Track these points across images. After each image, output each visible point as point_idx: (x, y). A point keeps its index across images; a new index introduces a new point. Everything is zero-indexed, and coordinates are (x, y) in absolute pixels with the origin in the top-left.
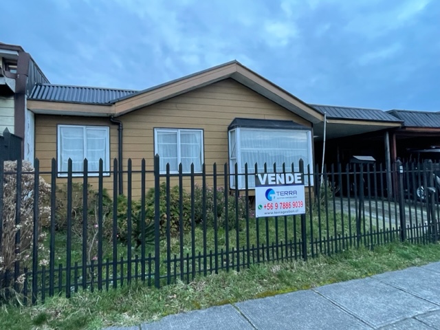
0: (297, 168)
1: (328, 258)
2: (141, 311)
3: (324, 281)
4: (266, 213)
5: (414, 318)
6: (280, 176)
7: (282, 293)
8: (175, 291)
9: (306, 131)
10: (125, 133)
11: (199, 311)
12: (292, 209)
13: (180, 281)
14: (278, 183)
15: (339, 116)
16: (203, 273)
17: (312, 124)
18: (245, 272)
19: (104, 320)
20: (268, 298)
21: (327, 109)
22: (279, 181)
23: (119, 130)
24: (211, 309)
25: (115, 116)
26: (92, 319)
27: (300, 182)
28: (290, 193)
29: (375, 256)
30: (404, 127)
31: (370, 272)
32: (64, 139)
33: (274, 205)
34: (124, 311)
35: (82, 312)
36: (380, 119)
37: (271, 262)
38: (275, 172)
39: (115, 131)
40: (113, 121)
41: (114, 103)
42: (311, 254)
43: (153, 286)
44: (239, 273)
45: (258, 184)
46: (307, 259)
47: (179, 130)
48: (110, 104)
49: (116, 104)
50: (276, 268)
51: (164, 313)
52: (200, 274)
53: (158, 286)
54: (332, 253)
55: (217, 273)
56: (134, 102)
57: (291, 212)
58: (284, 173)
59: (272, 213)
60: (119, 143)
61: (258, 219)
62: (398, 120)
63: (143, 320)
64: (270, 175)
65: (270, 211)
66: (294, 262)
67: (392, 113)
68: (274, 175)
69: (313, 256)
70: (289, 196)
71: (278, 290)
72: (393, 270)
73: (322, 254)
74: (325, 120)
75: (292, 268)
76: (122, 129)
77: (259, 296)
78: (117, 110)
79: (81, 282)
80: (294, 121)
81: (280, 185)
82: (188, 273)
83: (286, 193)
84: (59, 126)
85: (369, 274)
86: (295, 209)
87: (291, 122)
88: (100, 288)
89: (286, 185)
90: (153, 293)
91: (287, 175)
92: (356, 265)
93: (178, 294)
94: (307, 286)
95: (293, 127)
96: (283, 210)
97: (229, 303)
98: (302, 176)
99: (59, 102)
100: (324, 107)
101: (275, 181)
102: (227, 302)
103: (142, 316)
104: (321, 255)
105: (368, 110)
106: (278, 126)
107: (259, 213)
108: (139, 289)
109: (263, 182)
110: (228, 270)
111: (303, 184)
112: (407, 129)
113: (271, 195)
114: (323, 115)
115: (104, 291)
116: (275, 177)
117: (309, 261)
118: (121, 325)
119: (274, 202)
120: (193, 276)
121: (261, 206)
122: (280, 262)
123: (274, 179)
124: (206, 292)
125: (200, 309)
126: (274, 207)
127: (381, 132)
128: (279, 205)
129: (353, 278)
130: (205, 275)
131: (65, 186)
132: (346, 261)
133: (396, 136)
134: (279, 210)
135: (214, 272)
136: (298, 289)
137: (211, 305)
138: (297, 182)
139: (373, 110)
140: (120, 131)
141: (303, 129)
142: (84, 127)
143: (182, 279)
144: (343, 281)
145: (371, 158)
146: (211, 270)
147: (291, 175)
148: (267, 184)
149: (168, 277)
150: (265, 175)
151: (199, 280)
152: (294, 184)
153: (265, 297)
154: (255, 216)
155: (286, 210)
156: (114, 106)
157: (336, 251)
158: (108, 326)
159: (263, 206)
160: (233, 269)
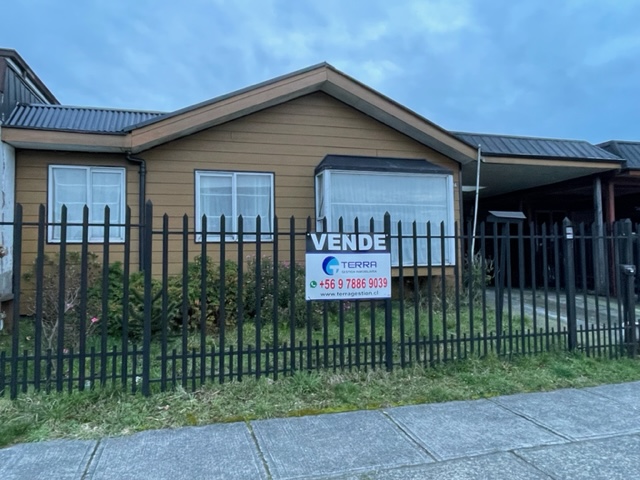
0: (379, 227)
1: (429, 369)
2: (108, 422)
3: (406, 401)
4: (323, 295)
5: (512, 451)
6: (350, 238)
7: (331, 413)
8: (168, 401)
9: (445, 176)
10: (150, 177)
11: (192, 427)
12: (367, 289)
13: (180, 388)
14: (345, 248)
15: (506, 151)
16: (217, 379)
17: (460, 166)
18: (284, 382)
19: (53, 430)
20: (306, 417)
21: (487, 140)
22: (348, 246)
23: (140, 172)
24: (212, 426)
25: (135, 151)
26: (37, 428)
27: (384, 248)
28: (365, 264)
29: (510, 370)
30: (627, 170)
31: (489, 392)
32: (59, 186)
33: (336, 282)
34: (86, 421)
35: (27, 417)
36: (580, 156)
37: (330, 370)
38: (341, 231)
39: (135, 175)
40: (132, 160)
41: (130, 132)
42: (399, 361)
43: (140, 393)
44: (277, 383)
45: (311, 249)
46: (392, 369)
47: (235, 174)
48: (124, 133)
49: (134, 133)
50: (336, 379)
51: (140, 427)
52: (213, 380)
53: (147, 394)
54: (438, 361)
55: (240, 380)
56: (159, 130)
57: (367, 294)
58: (357, 233)
59: (333, 294)
60: (140, 194)
61: (310, 302)
62: (615, 158)
63: (107, 433)
64: (331, 236)
65: (330, 291)
66: (370, 371)
67: (608, 147)
68: (339, 236)
69: (403, 365)
70: (362, 269)
71: (326, 407)
72: (533, 390)
73: (419, 362)
74: (479, 157)
75: (363, 380)
76: (146, 172)
77: (292, 415)
78: (135, 142)
79: (32, 380)
80: (429, 160)
81: (349, 251)
82: (193, 378)
83: (359, 264)
84: (51, 167)
85: (486, 395)
86: (373, 289)
87: (423, 162)
88: (60, 389)
89: (358, 251)
90: (136, 400)
91: (361, 237)
92: (470, 381)
93: (173, 404)
94: (374, 405)
95: (423, 168)
96: (351, 290)
97: (243, 420)
98: (388, 240)
99: (48, 130)
100: (481, 136)
101: (341, 245)
102: (240, 419)
103: (108, 428)
104: (416, 364)
105: (562, 142)
106: (395, 167)
107: (311, 294)
108: (116, 395)
109: (319, 246)
110: (258, 377)
111: (388, 250)
112: (632, 173)
113: (331, 267)
114: (476, 150)
115: (65, 393)
116: (341, 239)
117: (394, 371)
118: (74, 438)
119: (336, 277)
120: (202, 382)
121: (315, 283)
122: (346, 370)
123: (338, 242)
124: (215, 404)
125: (195, 425)
126: (337, 286)
127: (589, 179)
128: (346, 283)
129: (456, 399)
130: (222, 381)
131: (57, 255)
132: (457, 375)
133: (615, 186)
134: (344, 289)
135: (235, 378)
136: (359, 409)
137: (215, 421)
138: (377, 248)
139: (570, 142)
140: (142, 175)
141: (439, 172)
142: (88, 168)
143: (184, 385)
144: (438, 401)
145: (520, 215)
146: (231, 375)
147: (368, 237)
148: (325, 250)
149: (161, 381)
150: (324, 236)
151: (209, 389)
152: (372, 250)
153: (302, 415)
154: (303, 298)
155: (356, 290)
156: (129, 136)
157: (445, 360)
158: (58, 437)
159: (318, 283)
160: (267, 376)
